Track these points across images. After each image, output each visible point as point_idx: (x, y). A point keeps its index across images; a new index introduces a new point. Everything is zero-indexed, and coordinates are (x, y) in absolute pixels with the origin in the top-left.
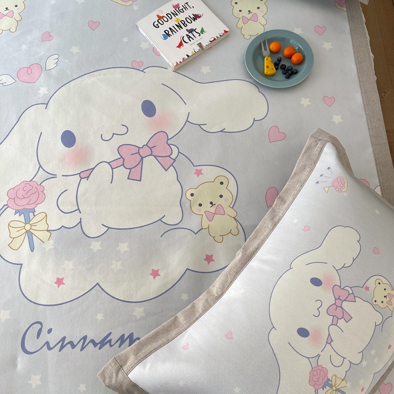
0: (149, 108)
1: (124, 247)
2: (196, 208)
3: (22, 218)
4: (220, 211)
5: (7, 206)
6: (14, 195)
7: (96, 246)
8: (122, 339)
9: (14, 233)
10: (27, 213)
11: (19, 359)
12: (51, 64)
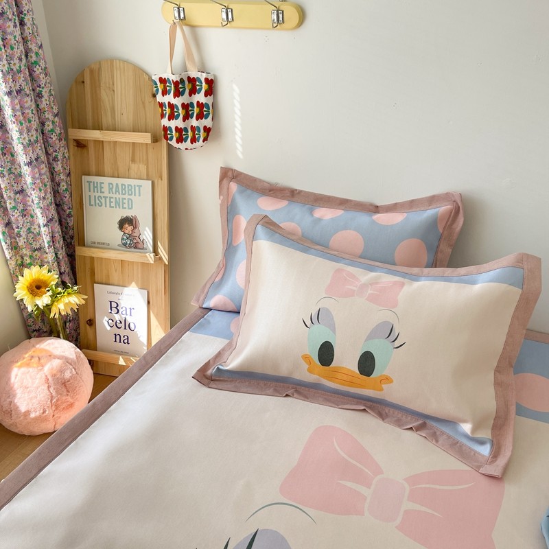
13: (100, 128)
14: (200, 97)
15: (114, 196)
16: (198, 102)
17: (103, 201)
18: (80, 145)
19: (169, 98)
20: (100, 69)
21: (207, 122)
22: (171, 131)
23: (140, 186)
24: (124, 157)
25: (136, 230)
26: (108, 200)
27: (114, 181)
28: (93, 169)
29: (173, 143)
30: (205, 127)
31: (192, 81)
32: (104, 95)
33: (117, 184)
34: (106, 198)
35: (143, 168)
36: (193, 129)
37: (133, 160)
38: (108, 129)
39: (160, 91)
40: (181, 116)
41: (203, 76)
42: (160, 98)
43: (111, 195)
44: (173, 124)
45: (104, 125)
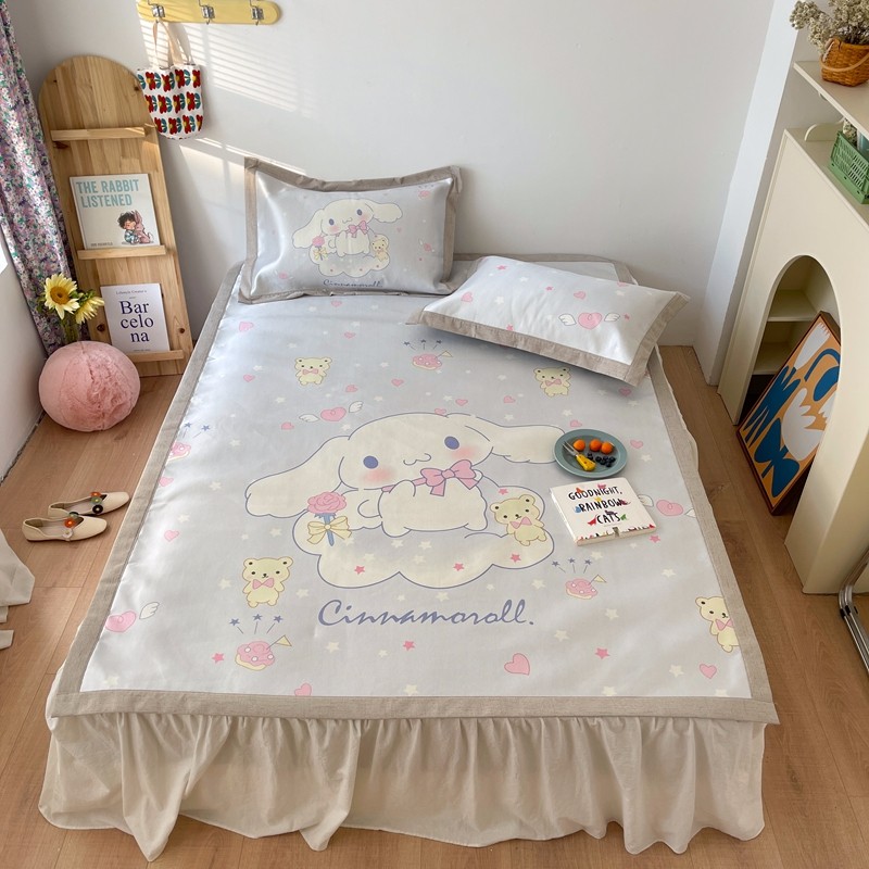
0: (452, 443)
1: (425, 545)
2: (501, 519)
3: (322, 520)
4: (527, 522)
5: (306, 511)
6: (314, 503)
7: (397, 543)
8: (425, 616)
9: (313, 531)
10: (328, 517)
11: (316, 629)
12: (354, 408)
13: (82, 127)
14: (190, 88)
15: (109, 194)
16: (188, 93)
17: (98, 200)
18: (62, 146)
19: (159, 92)
20: (73, 66)
21: (199, 111)
22: (165, 123)
23: (136, 181)
24: (112, 154)
25: (139, 225)
26: (103, 198)
27: (107, 178)
28: (80, 169)
29: (167, 134)
30: (198, 116)
31: (180, 73)
32: (81, 92)
33: (111, 182)
34: (100, 197)
35: (136, 162)
36: (185, 119)
37: (124, 156)
38: (91, 128)
39: (147, 85)
40: (174, 108)
41: (190, 69)
42: (147, 91)
43: (106, 193)
44: (166, 116)
45: (86, 123)
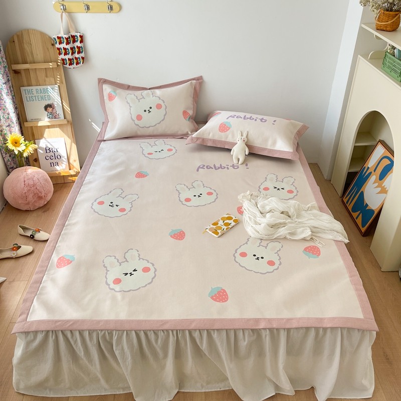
13: (26, 63)
14: (78, 44)
15: (40, 95)
16: (77, 46)
17: (34, 98)
18: (16, 72)
19: (64, 45)
20: (22, 34)
21: (82, 55)
22: (66, 60)
23: (52, 88)
24: (41, 76)
25: (54, 110)
26: (37, 97)
27: (39, 87)
28: (25, 83)
29: (67, 66)
30: (82, 57)
31: (73, 37)
32: (26, 46)
33: (40, 89)
34: (35, 96)
35: (52, 80)
36: (76, 58)
37: (47, 76)
38: (31, 63)
39: (58, 42)
40: (70, 53)
41: (78, 35)
42: (57, 46)
43: (38, 95)
44: (67, 57)
45: (28, 61)
